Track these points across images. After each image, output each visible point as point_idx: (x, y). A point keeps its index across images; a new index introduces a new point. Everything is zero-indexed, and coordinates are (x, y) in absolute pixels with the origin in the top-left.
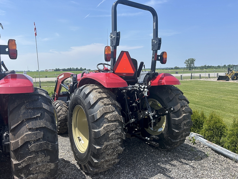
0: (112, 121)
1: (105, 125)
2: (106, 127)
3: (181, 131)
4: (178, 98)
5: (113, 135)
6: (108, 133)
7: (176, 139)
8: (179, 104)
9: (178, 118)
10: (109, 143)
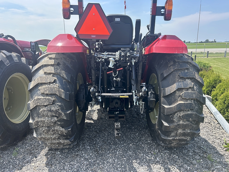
0: (47, 95)
1: (36, 98)
2: (36, 100)
3: (172, 126)
4: (179, 75)
5: (44, 111)
6: (40, 107)
7: (168, 136)
8: (175, 84)
9: (170, 105)
10: (40, 119)
